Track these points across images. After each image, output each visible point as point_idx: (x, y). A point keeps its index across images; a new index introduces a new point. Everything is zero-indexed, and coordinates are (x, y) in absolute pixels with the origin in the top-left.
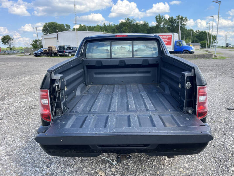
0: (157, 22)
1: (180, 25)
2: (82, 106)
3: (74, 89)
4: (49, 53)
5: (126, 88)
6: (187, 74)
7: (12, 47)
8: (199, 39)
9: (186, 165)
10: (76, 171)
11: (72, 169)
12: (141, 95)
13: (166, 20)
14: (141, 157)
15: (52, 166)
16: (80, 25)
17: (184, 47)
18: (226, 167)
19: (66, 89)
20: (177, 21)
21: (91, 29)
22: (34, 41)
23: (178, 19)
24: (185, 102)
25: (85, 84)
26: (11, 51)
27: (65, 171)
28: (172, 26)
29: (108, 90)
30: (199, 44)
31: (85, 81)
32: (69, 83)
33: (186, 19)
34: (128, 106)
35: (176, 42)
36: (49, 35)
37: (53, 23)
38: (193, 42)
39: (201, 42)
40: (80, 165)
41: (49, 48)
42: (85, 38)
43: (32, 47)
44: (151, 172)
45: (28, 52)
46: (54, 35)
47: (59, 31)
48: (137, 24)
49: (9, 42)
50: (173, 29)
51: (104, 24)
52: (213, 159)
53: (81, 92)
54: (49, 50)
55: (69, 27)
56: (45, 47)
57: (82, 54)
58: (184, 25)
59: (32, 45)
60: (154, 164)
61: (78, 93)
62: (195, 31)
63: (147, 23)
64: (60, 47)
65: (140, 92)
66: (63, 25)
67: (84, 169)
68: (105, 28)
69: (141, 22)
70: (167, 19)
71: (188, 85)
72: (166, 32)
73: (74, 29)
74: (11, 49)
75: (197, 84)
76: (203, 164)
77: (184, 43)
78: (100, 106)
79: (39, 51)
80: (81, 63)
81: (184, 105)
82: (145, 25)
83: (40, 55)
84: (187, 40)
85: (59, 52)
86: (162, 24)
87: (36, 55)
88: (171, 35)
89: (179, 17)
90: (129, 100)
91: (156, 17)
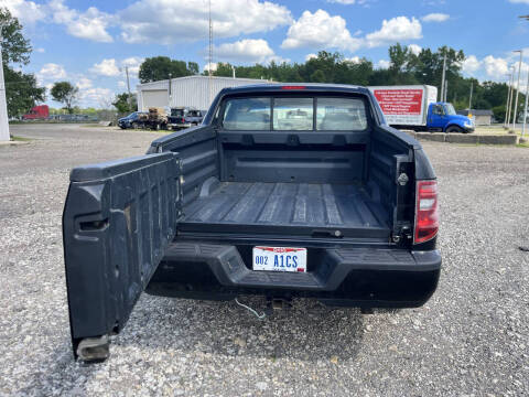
0: (393, 59)
1: (445, 68)
2: (209, 212)
3: (197, 184)
4: (151, 122)
5: (297, 190)
6: (400, 158)
7: (72, 106)
8: (490, 101)
9: (405, 340)
10: (193, 335)
11: (186, 332)
12: (323, 201)
13: (414, 56)
14: (318, 322)
15: (149, 325)
16: (220, 64)
17: (449, 118)
18: (486, 349)
19: (182, 181)
20: (441, 59)
21: (243, 73)
22: (119, 96)
23: (442, 55)
24: (396, 209)
25: (220, 179)
26: (71, 116)
27: (172, 334)
28: (427, 70)
29: (261, 192)
30: (491, 112)
31: (219, 174)
32: (188, 172)
33: (462, 56)
34: (293, 216)
35: (432, 106)
36: (152, 85)
37: (161, 59)
38: (475, 107)
39: (496, 108)
40: (201, 326)
41: (151, 111)
42: (223, 91)
43: (115, 109)
44: (333, 347)
45: (106, 119)
46: (163, 84)
47: (172, 77)
48: (344, 64)
49: (68, 97)
50: (430, 78)
51: (273, 63)
52: (462, 335)
53: (210, 192)
54: (151, 116)
55: (195, 67)
56: (143, 109)
57: (216, 120)
58: (456, 68)
59: (116, 105)
60: (342, 334)
61: (204, 192)
62: (481, 83)
63: (370, 63)
64: (174, 111)
65: (322, 195)
66: (183, 64)
67: (208, 333)
68: (273, 72)
69: (356, 60)
70: (417, 55)
71: (402, 178)
72: (412, 84)
73: (206, 73)
74: (71, 111)
75: (417, 177)
76: (441, 342)
77: (451, 110)
78: (241, 215)
79: (129, 118)
80: (213, 139)
81: (395, 216)
82: (365, 67)
83: (131, 127)
84: (462, 103)
85: (171, 120)
86: (403, 66)
87: (124, 127)
88: (421, 91)
89: (443, 49)
90: (298, 207)
91: (390, 51)
